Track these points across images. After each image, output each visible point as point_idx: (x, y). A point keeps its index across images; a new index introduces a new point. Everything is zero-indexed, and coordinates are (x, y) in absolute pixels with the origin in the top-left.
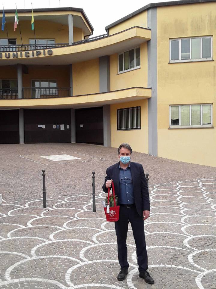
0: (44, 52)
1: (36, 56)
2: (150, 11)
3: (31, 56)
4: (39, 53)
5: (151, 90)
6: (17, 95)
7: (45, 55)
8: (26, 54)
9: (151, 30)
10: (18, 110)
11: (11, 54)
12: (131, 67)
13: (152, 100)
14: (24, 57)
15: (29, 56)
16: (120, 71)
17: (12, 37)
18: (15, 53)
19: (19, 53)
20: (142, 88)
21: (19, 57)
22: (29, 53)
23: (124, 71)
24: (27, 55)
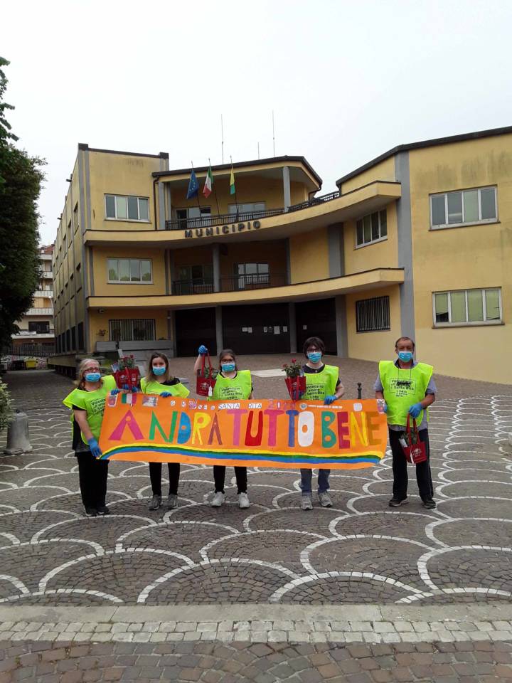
0: (249, 224)
1: (237, 231)
2: (399, 157)
3: (231, 232)
4: (241, 227)
5: (402, 272)
6: (213, 287)
7: (249, 228)
8: (224, 229)
9: (400, 183)
10: (214, 308)
11: (204, 230)
12: (374, 239)
13: (405, 286)
14: (221, 233)
15: (228, 232)
16: (358, 244)
17: (205, 205)
18: (209, 228)
19: (215, 228)
20: (389, 269)
21: (215, 234)
22: (227, 228)
23: (364, 245)
24: (226, 230)
